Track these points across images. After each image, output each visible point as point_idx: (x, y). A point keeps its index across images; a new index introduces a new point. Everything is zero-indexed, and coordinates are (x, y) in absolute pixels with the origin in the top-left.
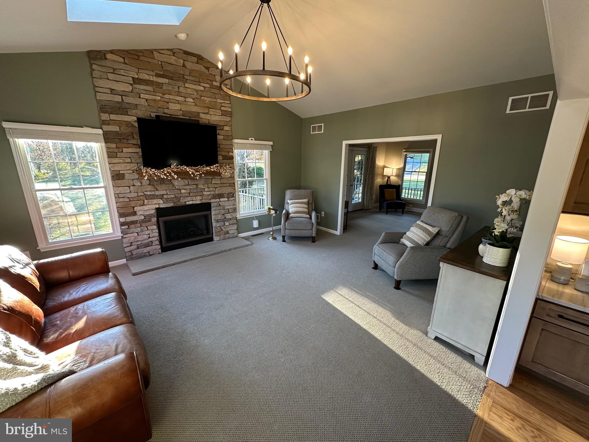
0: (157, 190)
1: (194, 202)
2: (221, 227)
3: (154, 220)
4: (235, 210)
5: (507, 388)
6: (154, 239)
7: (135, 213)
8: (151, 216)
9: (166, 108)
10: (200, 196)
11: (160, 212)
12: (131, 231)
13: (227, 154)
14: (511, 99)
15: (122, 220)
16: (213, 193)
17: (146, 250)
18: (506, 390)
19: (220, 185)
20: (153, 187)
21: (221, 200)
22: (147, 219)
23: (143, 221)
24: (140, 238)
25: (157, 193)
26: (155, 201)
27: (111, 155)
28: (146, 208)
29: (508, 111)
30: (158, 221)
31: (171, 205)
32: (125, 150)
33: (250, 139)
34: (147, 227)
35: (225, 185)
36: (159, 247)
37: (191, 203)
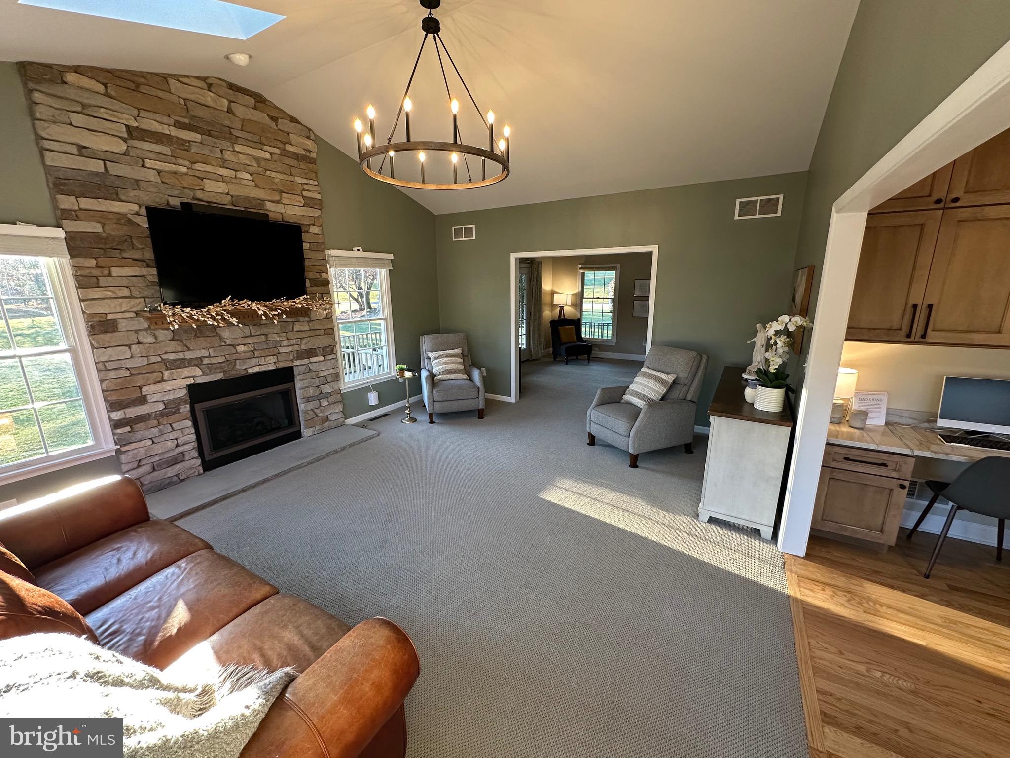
0: (189, 349)
1: (263, 368)
2: (316, 410)
3: (186, 409)
4: (337, 377)
5: (803, 558)
6: (187, 447)
7: (143, 400)
8: (178, 402)
9: (199, 189)
10: (274, 355)
11: (196, 392)
12: (138, 436)
13: (318, 276)
14: (738, 201)
15: (117, 415)
16: (296, 348)
17: (171, 472)
18: (803, 560)
19: (309, 333)
20: (180, 343)
21: (313, 360)
22: (170, 409)
23: (163, 414)
24: (158, 449)
25: (189, 355)
26: (186, 372)
27: (84, 281)
28: (167, 386)
29: (736, 217)
30: (193, 411)
31: (219, 376)
32: (115, 272)
33: (355, 249)
34: (170, 424)
35: (318, 332)
36: (199, 461)
37: (257, 369)
